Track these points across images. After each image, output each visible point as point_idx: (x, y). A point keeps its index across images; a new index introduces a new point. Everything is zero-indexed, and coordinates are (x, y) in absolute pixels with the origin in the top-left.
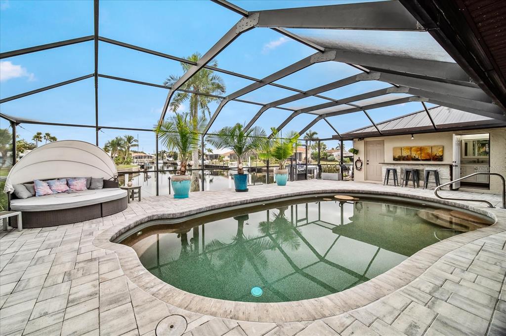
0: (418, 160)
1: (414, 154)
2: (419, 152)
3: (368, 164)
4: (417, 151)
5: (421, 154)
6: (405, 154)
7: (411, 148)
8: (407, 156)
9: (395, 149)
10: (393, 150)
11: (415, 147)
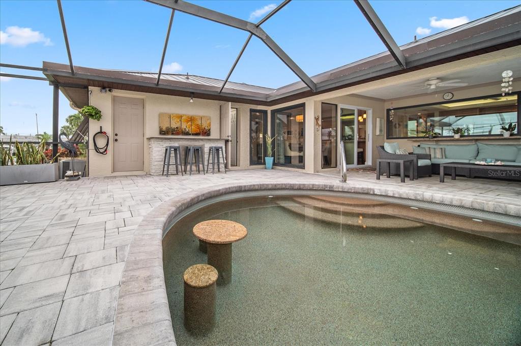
0: (188, 134)
1: (185, 126)
2: (189, 123)
3: (116, 140)
4: (188, 122)
5: (191, 125)
6: (174, 125)
7: (181, 117)
8: (177, 128)
9: (161, 115)
10: (159, 117)
11: (185, 115)
